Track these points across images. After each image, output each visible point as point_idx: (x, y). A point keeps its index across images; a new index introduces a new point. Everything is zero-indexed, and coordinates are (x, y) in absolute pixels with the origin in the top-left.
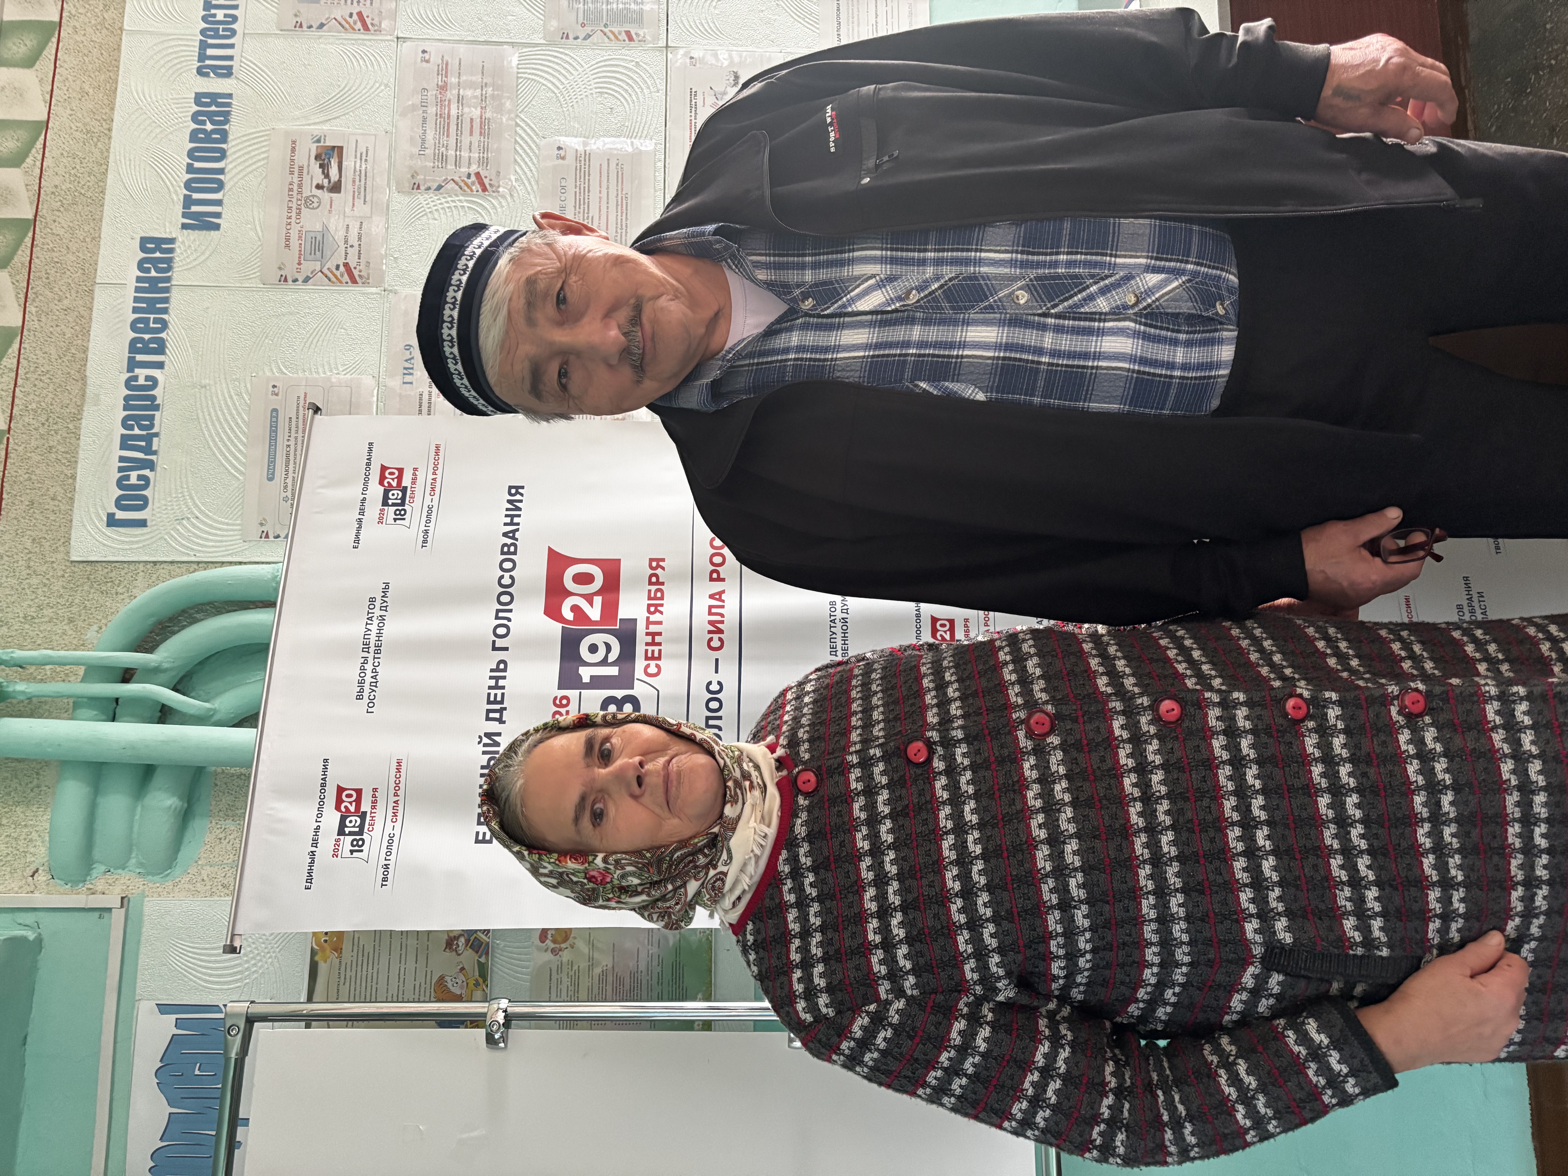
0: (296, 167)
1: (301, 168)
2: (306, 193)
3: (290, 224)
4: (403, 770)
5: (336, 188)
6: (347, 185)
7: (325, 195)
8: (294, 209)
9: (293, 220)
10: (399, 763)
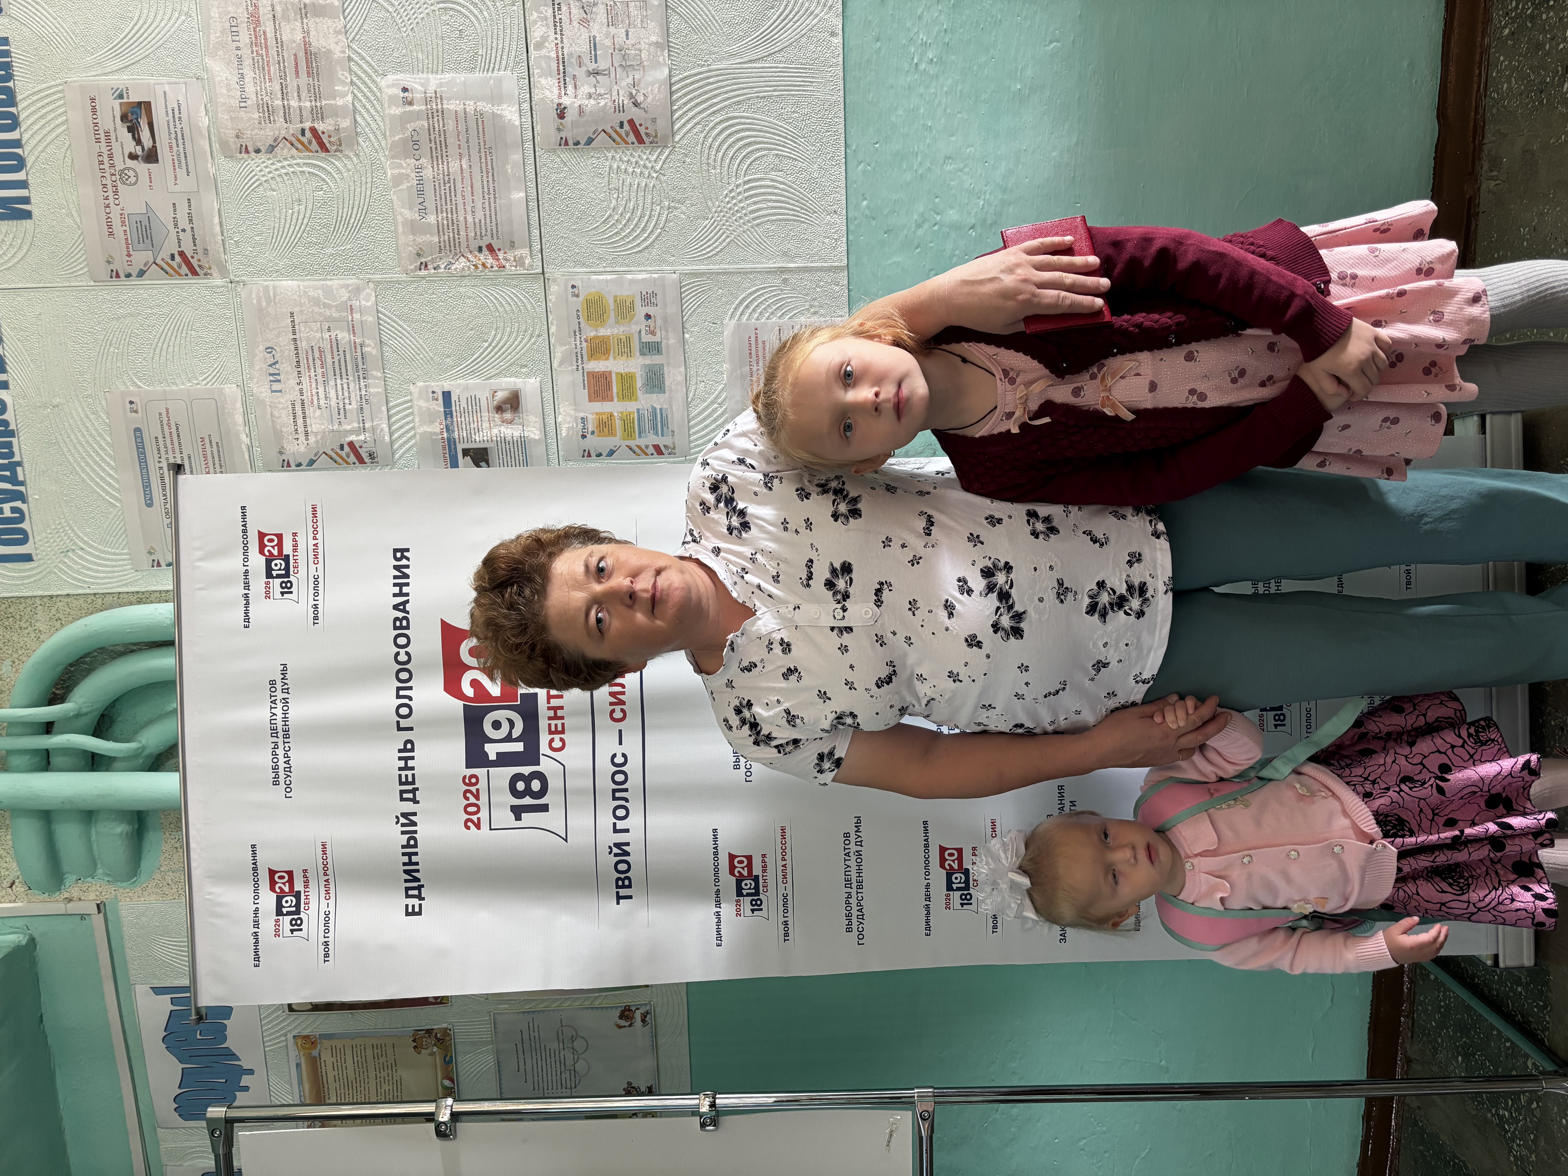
0: (101, 132)
1: (107, 132)
2: (120, 166)
3: (108, 206)
4: (328, 852)
5: (151, 156)
6: (163, 152)
7: (141, 167)
8: (109, 186)
9: (111, 201)
10: (324, 846)
